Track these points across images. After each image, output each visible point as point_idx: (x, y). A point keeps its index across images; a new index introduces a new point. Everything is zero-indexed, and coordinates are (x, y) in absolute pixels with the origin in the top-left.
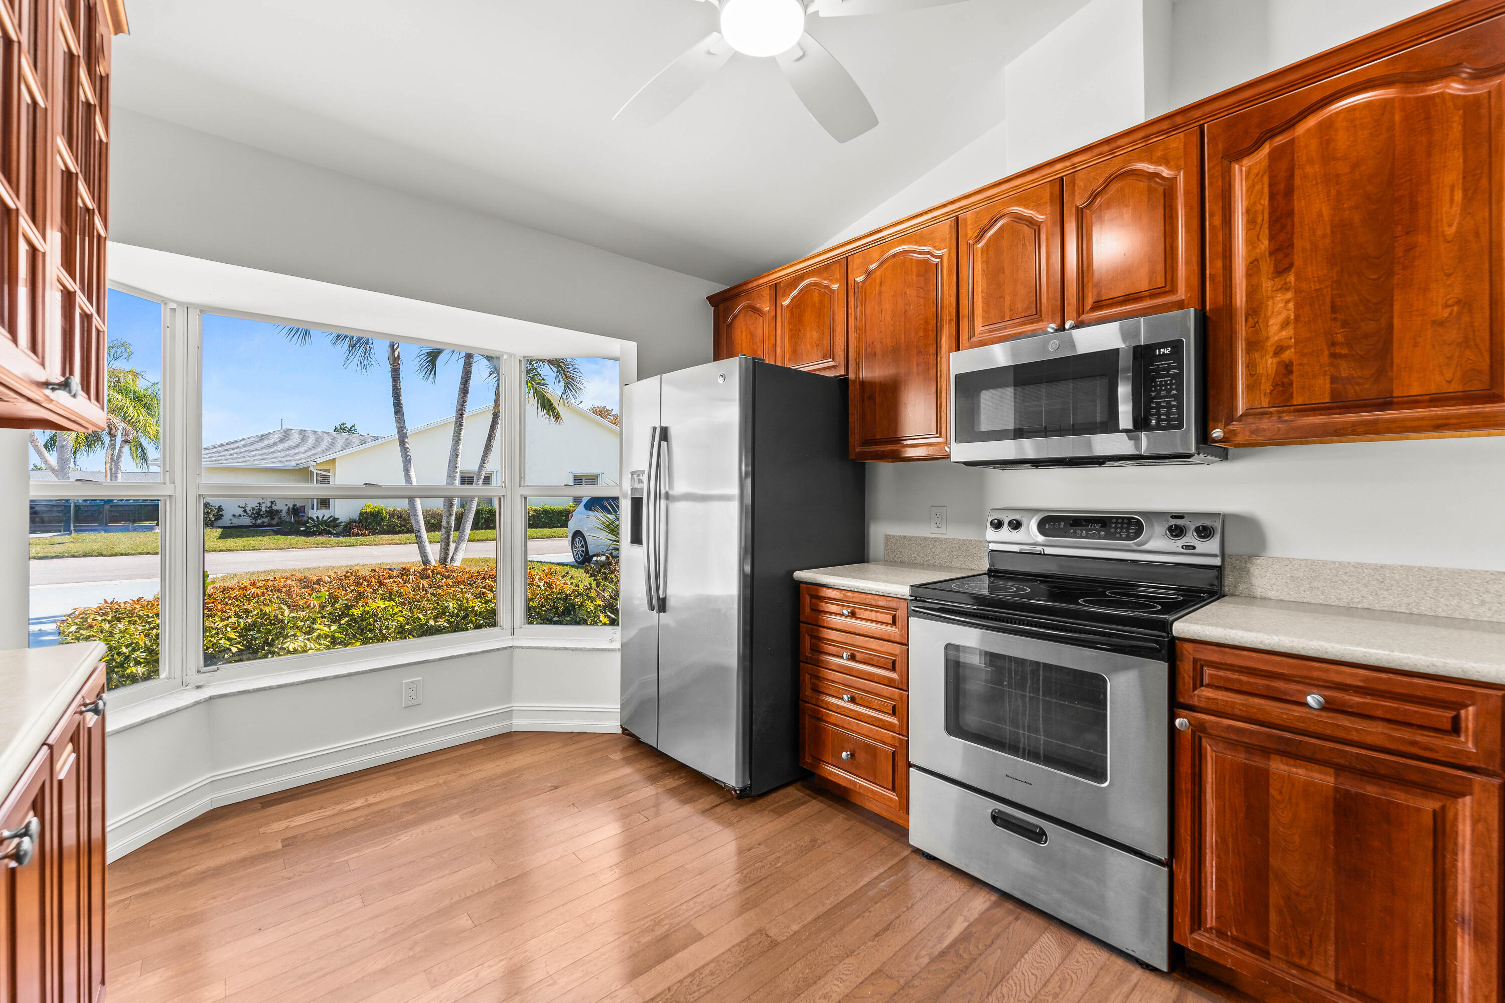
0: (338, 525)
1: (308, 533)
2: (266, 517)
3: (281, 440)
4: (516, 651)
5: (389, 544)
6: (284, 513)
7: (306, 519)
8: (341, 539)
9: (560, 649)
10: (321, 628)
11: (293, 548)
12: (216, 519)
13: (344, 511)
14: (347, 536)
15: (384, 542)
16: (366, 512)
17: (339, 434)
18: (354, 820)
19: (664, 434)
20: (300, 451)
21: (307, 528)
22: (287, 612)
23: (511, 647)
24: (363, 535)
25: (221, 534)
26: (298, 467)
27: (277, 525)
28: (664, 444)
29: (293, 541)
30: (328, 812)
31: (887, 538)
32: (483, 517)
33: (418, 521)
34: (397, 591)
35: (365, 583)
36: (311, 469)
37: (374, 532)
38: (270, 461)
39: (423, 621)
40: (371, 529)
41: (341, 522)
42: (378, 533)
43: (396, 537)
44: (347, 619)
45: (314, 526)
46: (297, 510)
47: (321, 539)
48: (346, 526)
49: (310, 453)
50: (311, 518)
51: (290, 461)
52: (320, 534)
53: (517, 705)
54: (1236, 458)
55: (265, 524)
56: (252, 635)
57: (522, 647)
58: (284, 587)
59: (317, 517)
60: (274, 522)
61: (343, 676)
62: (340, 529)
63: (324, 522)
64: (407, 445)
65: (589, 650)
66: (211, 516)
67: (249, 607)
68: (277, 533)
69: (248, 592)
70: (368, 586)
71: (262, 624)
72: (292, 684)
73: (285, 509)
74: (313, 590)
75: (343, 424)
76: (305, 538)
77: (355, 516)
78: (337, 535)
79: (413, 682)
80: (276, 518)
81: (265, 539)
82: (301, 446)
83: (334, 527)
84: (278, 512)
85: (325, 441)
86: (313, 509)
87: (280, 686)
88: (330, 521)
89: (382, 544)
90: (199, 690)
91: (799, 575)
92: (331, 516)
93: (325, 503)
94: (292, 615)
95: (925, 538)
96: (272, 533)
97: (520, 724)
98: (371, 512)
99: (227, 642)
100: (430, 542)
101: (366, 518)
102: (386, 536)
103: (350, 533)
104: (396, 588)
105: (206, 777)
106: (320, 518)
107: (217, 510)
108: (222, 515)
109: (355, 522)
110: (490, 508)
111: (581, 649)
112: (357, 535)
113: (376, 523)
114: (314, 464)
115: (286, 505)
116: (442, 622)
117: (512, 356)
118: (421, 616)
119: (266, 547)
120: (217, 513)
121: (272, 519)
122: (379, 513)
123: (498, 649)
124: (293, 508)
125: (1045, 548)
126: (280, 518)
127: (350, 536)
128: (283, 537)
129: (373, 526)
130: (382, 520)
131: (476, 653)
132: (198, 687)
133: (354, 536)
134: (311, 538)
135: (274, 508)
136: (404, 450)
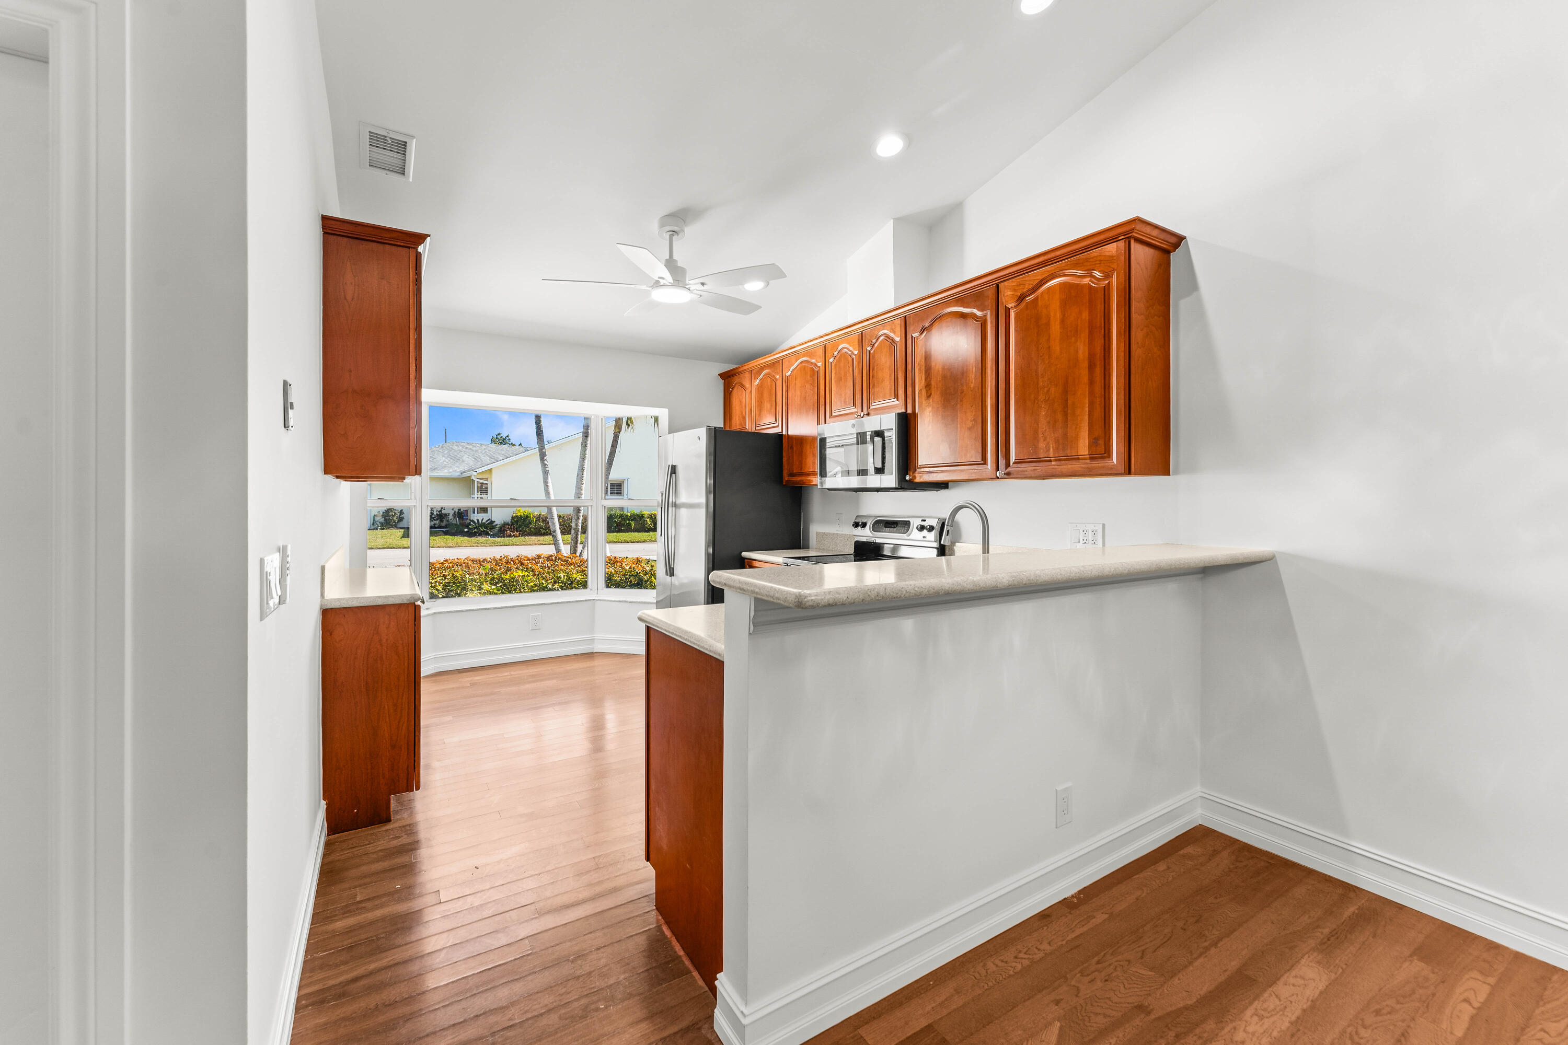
0: (494, 527)
1: (471, 534)
2: (437, 519)
3: (449, 452)
4: (598, 603)
5: (536, 544)
6: (451, 517)
7: (468, 521)
8: (497, 539)
9: (622, 601)
10: (486, 587)
11: (459, 546)
12: (399, 521)
13: (499, 516)
14: (501, 537)
15: (531, 543)
16: (517, 516)
17: (494, 446)
19: (673, 470)
20: (463, 461)
21: (470, 529)
22: (467, 576)
23: (594, 600)
24: (514, 536)
25: (404, 534)
26: (462, 476)
27: (446, 527)
28: (673, 475)
29: (459, 541)
31: (817, 534)
32: (615, 521)
33: (554, 524)
34: (531, 568)
35: (512, 563)
36: (473, 478)
37: (523, 534)
38: (440, 470)
39: (545, 585)
40: (520, 531)
41: (497, 525)
42: (526, 535)
43: (541, 538)
44: (501, 584)
45: (475, 528)
46: (461, 514)
47: (480, 539)
48: (500, 528)
49: (471, 463)
50: (473, 521)
51: (455, 471)
52: (480, 535)
53: (598, 636)
54: (953, 487)
55: (436, 526)
56: (449, 589)
57: (600, 600)
58: (464, 563)
59: (478, 520)
60: (443, 524)
61: (499, 608)
62: (496, 530)
63: (483, 525)
64: (546, 462)
66: (395, 518)
67: (446, 574)
68: (446, 533)
69: (444, 565)
70: (514, 564)
71: (454, 583)
72: (473, 610)
73: (451, 513)
74: (481, 565)
75: (499, 434)
76: (468, 538)
77: (508, 520)
78: (493, 536)
79: (536, 616)
80: (445, 521)
81: (437, 538)
82: (465, 457)
83: (491, 529)
84: (446, 515)
85: (483, 452)
86: (474, 513)
87: (467, 611)
88: (488, 524)
89: (530, 545)
90: (427, 610)
91: (745, 554)
92: (489, 520)
93: (484, 510)
94: (470, 577)
95: (834, 534)
96: (442, 533)
97: (598, 647)
98: (521, 516)
99: (436, 591)
100: (564, 544)
101: (517, 522)
102: (533, 538)
103: (504, 535)
104: (530, 565)
106: (480, 521)
107: (399, 514)
108: (403, 518)
109: (508, 525)
110: (622, 513)
112: (510, 536)
113: (525, 526)
114: (475, 473)
115: (453, 509)
116: (556, 586)
117: (597, 416)
118: (543, 582)
119: (438, 545)
120: (399, 516)
121: (442, 521)
122: (527, 516)
123: (586, 600)
124: (458, 512)
125: (876, 539)
126: (448, 521)
127: (504, 537)
128: (451, 537)
129: (523, 529)
130: (530, 523)
131: (571, 602)
132: (427, 609)
133: (507, 537)
134: (473, 538)
135: (443, 512)
136: (544, 466)
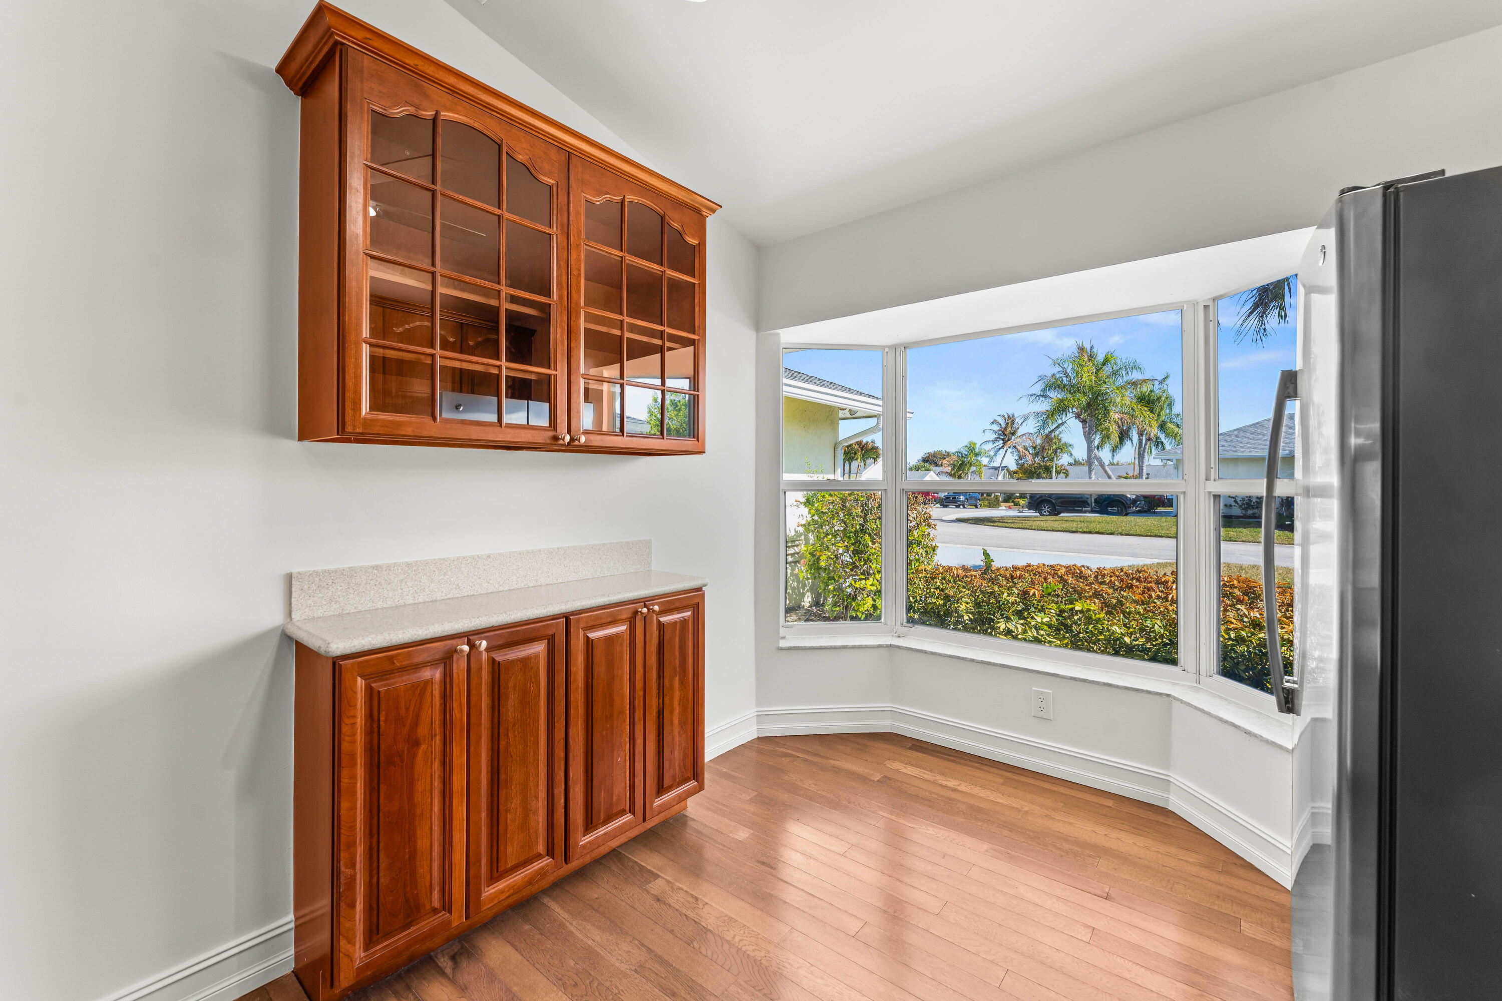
9: (1226, 722)
18: (930, 793)
23: (1168, 695)
30: (928, 776)
53: (1175, 777)
65: (1267, 741)
79: (1042, 693)
97: (1175, 803)
105: (887, 705)
111: (1255, 736)
123: (1148, 692)
131: (1117, 687)
